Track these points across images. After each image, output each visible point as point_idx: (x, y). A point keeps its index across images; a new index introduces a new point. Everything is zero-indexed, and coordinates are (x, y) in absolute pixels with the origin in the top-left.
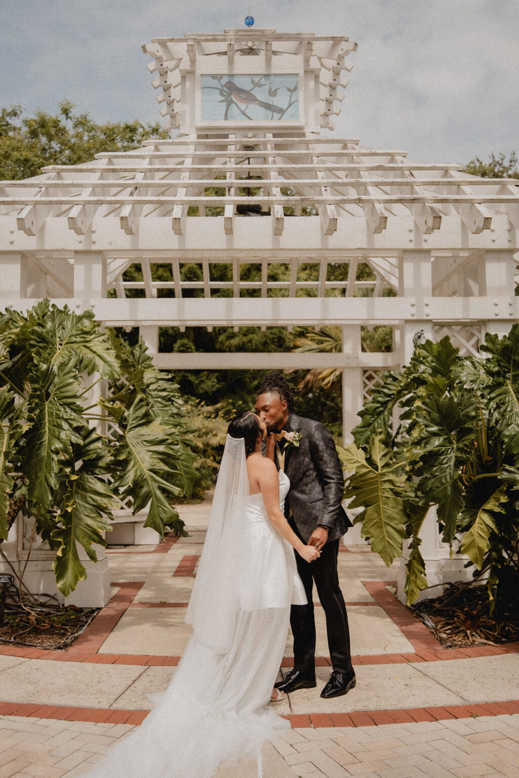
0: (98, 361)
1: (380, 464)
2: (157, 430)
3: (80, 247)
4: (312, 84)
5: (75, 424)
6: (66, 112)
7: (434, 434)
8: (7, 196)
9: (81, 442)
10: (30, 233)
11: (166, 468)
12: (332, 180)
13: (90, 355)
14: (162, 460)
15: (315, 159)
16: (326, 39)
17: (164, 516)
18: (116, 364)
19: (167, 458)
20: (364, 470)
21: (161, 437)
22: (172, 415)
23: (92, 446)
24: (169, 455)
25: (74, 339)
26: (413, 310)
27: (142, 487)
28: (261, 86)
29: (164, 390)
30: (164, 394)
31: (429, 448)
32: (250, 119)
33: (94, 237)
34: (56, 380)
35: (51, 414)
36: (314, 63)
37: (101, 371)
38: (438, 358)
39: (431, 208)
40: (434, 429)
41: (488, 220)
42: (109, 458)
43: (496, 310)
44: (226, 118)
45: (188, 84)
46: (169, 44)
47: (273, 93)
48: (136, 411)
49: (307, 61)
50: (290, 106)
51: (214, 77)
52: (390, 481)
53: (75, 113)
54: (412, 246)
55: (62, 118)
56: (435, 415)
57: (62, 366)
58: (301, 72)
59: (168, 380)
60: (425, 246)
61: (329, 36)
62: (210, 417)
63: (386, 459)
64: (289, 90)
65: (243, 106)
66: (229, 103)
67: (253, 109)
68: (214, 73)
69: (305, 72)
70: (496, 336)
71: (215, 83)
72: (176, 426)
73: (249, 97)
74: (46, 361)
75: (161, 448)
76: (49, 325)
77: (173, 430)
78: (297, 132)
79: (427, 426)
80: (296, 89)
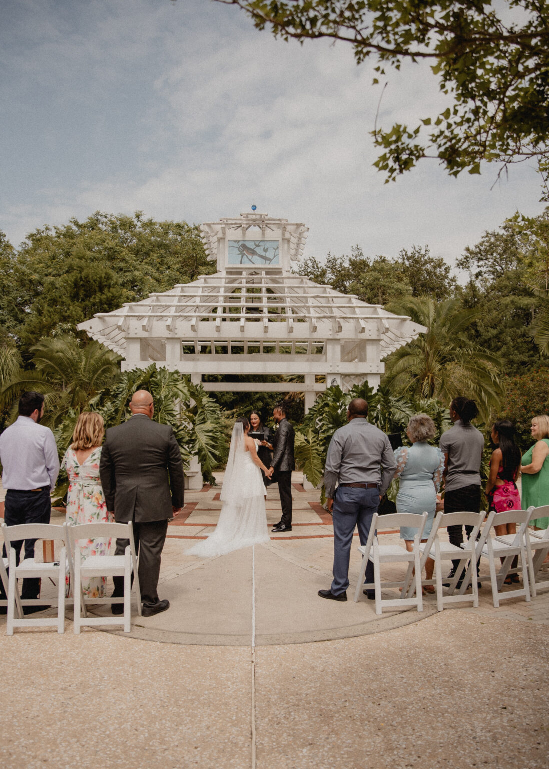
0: (180, 393)
1: (311, 442)
2: (209, 425)
3: (169, 336)
4: (286, 246)
5: (173, 423)
6: (138, 216)
7: (330, 428)
8: (134, 312)
9: (176, 431)
10: (147, 331)
11: (213, 443)
12: (293, 305)
13: (176, 390)
14: (211, 440)
15: (286, 289)
16: (293, 224)
17: (212, 464)
18: (188, 394)
19: (213, 439)
20: (304, 444)
21: (211, 429)
22: (215, 419)
23: (180, 433)
24: (214, 437)
25: (170, 383)
26: (331, 369)
27: (202, 451)
28: (259, 246)
29: (211, 407)
30: (212, 409)
31: (328, 434)
32: (254, 264)
33: (176, 331)
34: (164, 403)
35: (161, 418)
36: (287, 235)
37: (181, 398)
38: (335, 395)
39: (338, 322)
40: (331, 426)
41: (363, 329)
42: (187, 438)
43: (371, 369)
44: (241, 263)
45: (221, 245)
46: (212, 225)
47: (266, 250)
48: (199, 417)
49: (283, 234)
50: (275, 257)
51: (235, 241)
52: (316, 449)
53: (144, 218)
54: (331, 337)
55: (135, 220)
56: (331, 420)
57: (166, 397)
58: (280, 239)
59: (213, 402)
60: (338, 337)
61: (295, 223)
62: (229, 418)
63: (315, 439)
64: (274, 249)
65: (250, 257)
66: (243, 255)
67: (255, 258)
68: (235, 239)
69: (283, 239)
70: (358, 386)
71: (236, 244)
72: (217, 424)
73: (253, 252)
74: (158, 394)
75: (211, 434)
76: (159, 377)
77: (216, 426)
78: (278, 271)
79: (327, 425)
80: (278, 248)
